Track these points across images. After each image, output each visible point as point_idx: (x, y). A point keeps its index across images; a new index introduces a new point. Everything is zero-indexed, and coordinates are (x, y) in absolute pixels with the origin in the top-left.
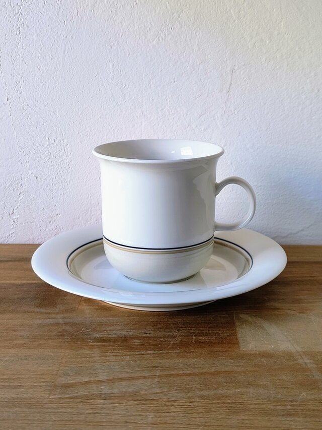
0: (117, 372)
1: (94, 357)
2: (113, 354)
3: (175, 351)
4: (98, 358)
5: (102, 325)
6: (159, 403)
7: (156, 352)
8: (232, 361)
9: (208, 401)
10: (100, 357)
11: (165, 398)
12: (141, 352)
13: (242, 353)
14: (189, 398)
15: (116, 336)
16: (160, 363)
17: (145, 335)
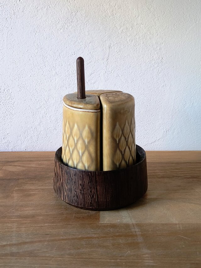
0: (24, 238)
1: (13, 228)
2: (24, 226)
3: (61, 224)
4: (15, 229)
5: (22, 206)
6: (44, 258)
7: (50, 224)
8: (93, 230)
9: (73, 257)
10: (16, 228)
11: (48, 255)
12: (41, 225)
13: (100, 225)
14: (62, 255)
15: (29, 214)
16: (51, 232)
17: (46, 213)
